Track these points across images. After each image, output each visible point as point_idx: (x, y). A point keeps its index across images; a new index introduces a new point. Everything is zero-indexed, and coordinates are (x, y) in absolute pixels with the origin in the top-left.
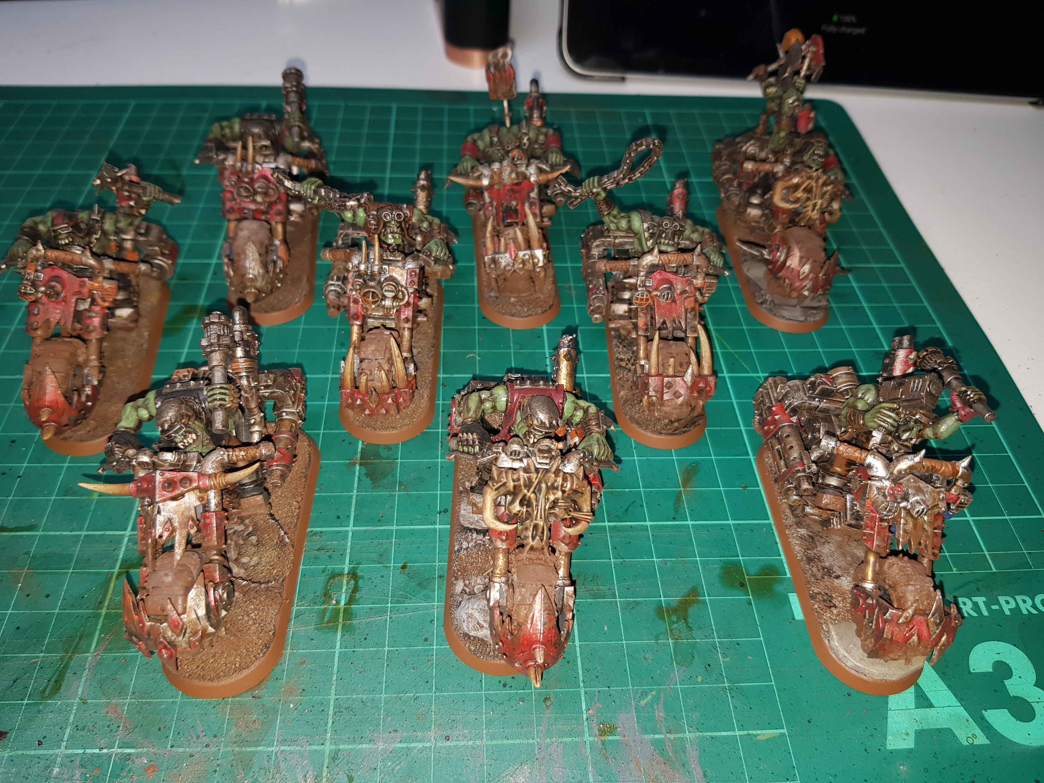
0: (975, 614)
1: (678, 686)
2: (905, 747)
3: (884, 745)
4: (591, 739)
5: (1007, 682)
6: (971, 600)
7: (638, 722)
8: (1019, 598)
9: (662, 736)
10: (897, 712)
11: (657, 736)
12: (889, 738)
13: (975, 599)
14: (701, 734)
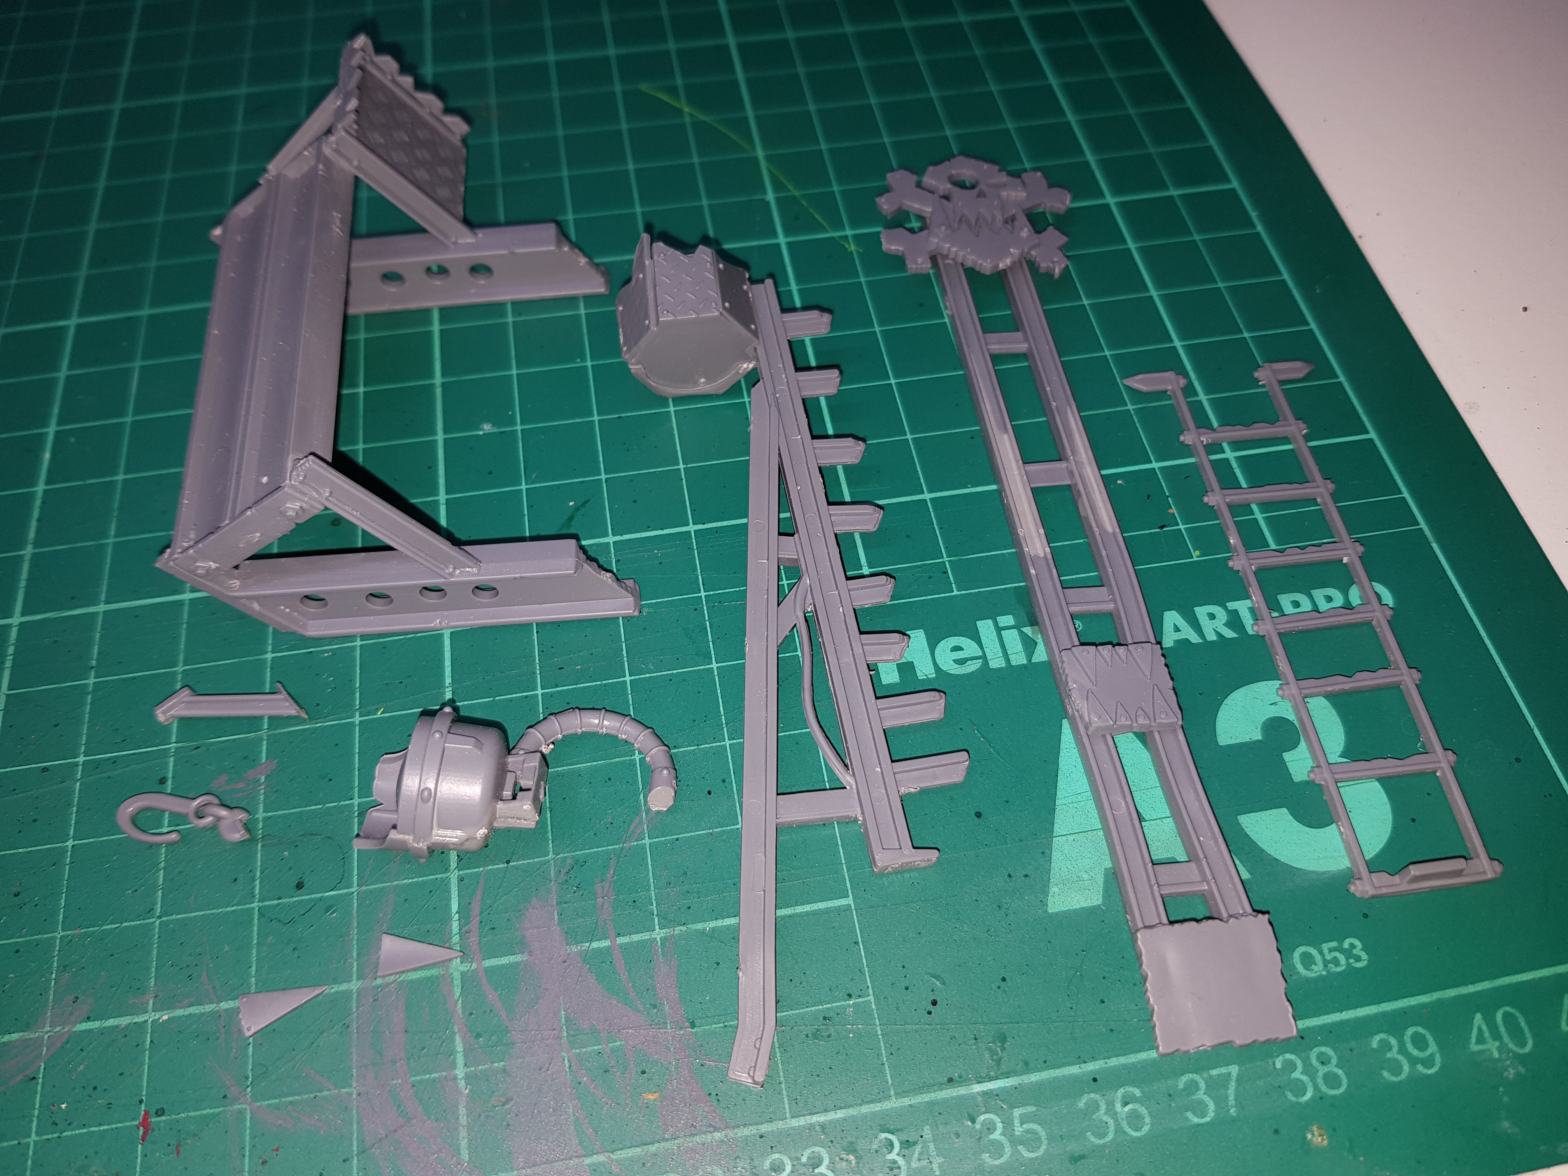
0: (1229, 634)
1: (647, 841)
2: (1084, 904)
3: (1044, 903)
4: (464, 968)
5: (1287, 756)
6: (1226, 608)
7: (561, 921)
8: (1319, 594)
9: (606, 943)
10: (1071, 838)
11: (595, 945)
12: (1054, 889)
13: (1232, 605)
14: (684, 928)
